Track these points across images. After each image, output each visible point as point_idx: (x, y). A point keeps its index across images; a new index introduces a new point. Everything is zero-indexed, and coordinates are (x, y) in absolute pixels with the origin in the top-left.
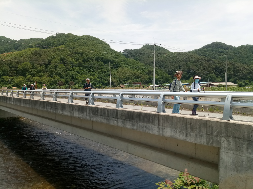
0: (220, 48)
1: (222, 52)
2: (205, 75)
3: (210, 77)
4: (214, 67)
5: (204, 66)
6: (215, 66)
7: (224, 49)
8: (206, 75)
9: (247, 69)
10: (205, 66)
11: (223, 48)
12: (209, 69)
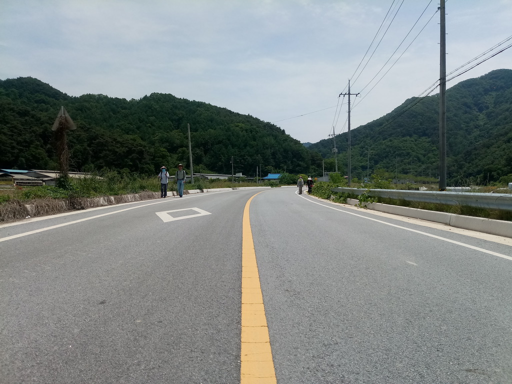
0: (38, 92)
1: (44, 102)
2: (18, 151)
3: (34, 157)
4: (40, 130)
5: (12, 127)
6: (42, 130)
7: (49, 96)
8: (21, 151)
9: (122, 144)
10: (15, 127)
11: (46, 94)
12: (27, 136)
